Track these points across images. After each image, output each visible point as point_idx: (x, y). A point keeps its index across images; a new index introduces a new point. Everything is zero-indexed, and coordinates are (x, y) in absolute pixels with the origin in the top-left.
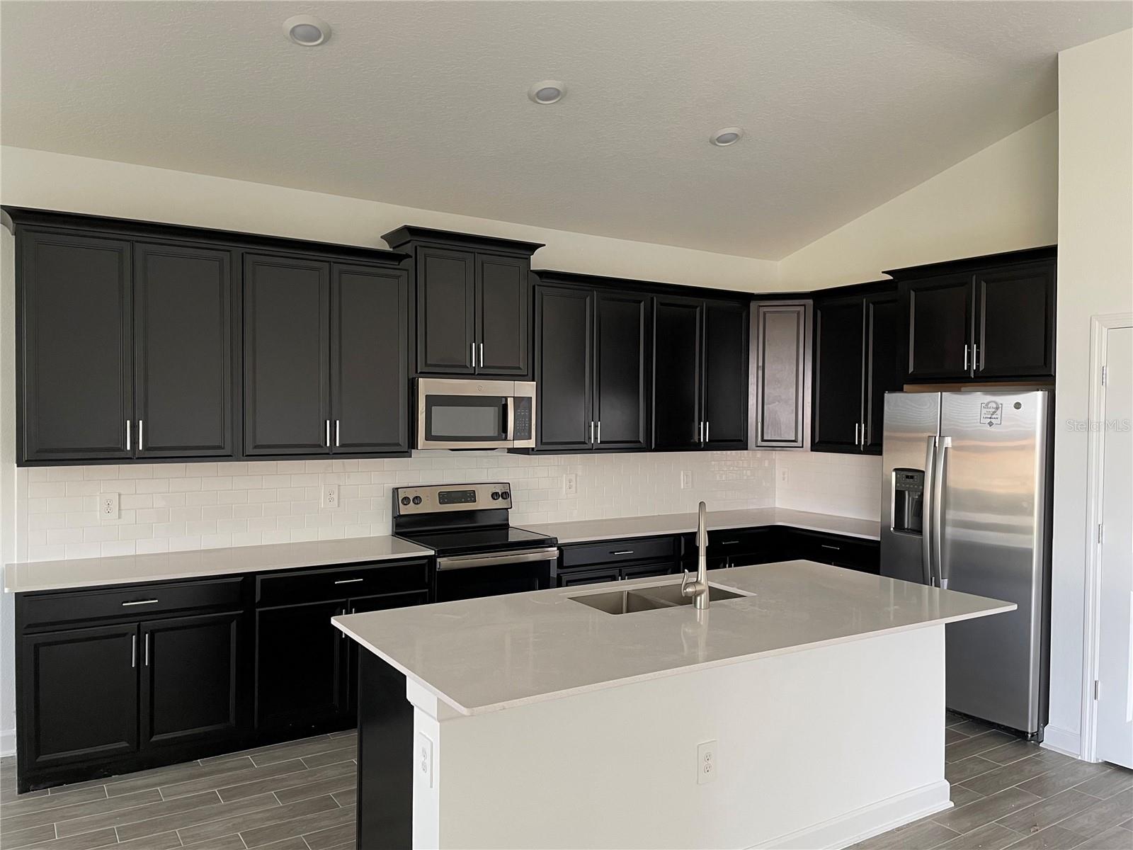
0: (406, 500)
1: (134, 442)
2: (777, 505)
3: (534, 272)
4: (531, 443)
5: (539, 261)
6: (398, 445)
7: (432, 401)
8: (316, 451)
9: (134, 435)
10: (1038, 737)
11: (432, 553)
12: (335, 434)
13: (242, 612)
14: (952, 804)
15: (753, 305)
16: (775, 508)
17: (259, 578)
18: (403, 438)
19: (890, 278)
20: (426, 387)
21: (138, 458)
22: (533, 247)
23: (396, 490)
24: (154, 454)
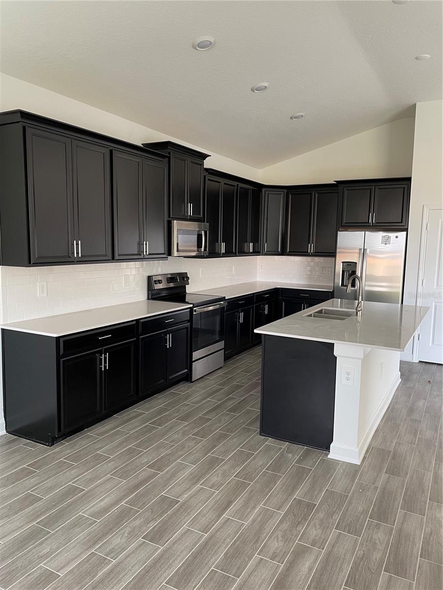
0: (156, 282)
1: (78, 253)
2: (258, 280)
3: (205, 169)
6: (165, 254)
8: (139, 257)
9: (77, 249)
12: (146, 249)
13: (135, 339)
16: (257, 281)
17: (141, 321)
21: (77, 262)
22: (204, 156)
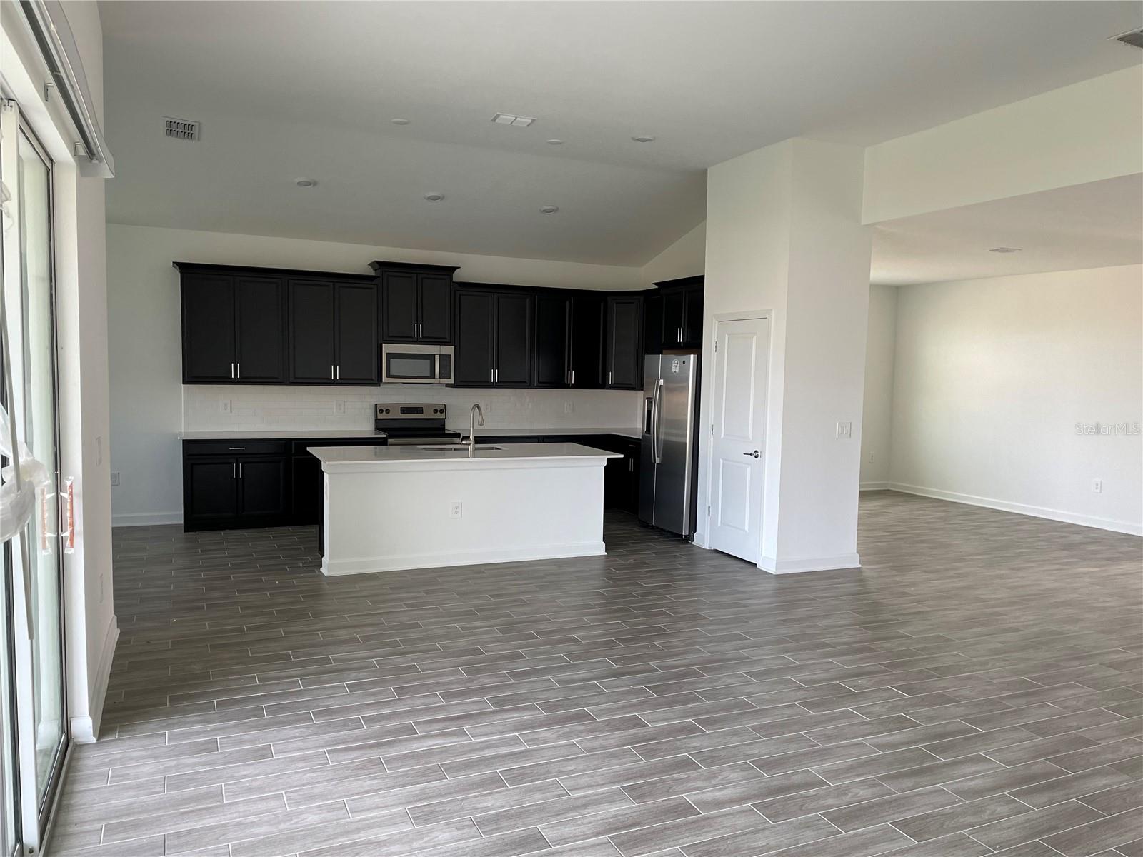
0: (381, 411)
1: (236, 374)
3: (457, 283)
4: (451, 381)
5: (458, 276)
6: (372, 379)
7: (390, 356)
8: (326, 381)
9: (236, 371)
10: (689, 538)
11: (386, 436)
12: (336, 373)
13: (285, 458)
14: (606, 554)
15: (609, 299)
17: (293, 442)
18: (374, 376)
19: (656, 287)
20: (387, 348)
21: (237, 382)
22: (454, 269)
23: (376, 405)
24: (245, 380)
